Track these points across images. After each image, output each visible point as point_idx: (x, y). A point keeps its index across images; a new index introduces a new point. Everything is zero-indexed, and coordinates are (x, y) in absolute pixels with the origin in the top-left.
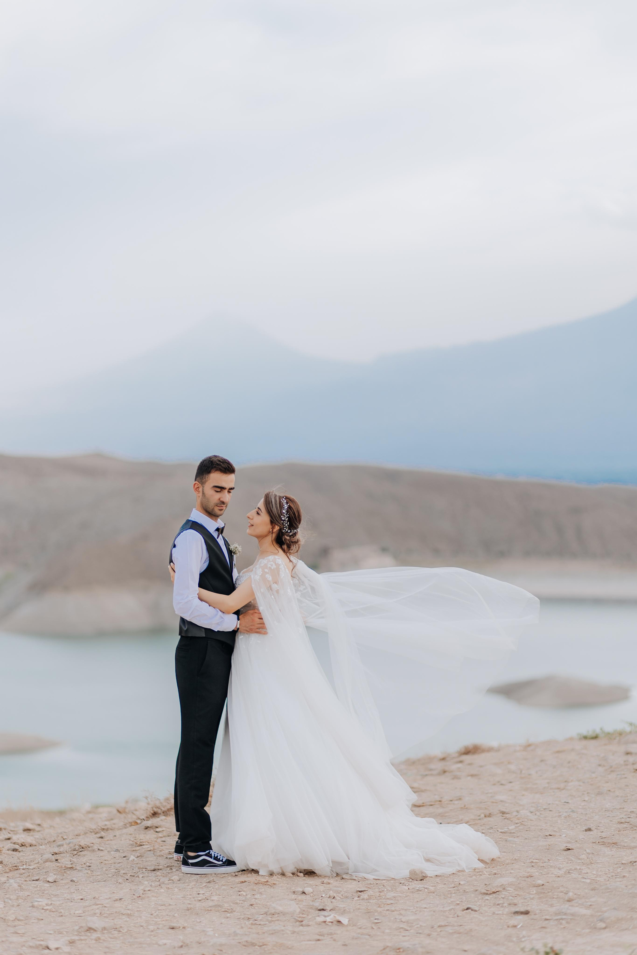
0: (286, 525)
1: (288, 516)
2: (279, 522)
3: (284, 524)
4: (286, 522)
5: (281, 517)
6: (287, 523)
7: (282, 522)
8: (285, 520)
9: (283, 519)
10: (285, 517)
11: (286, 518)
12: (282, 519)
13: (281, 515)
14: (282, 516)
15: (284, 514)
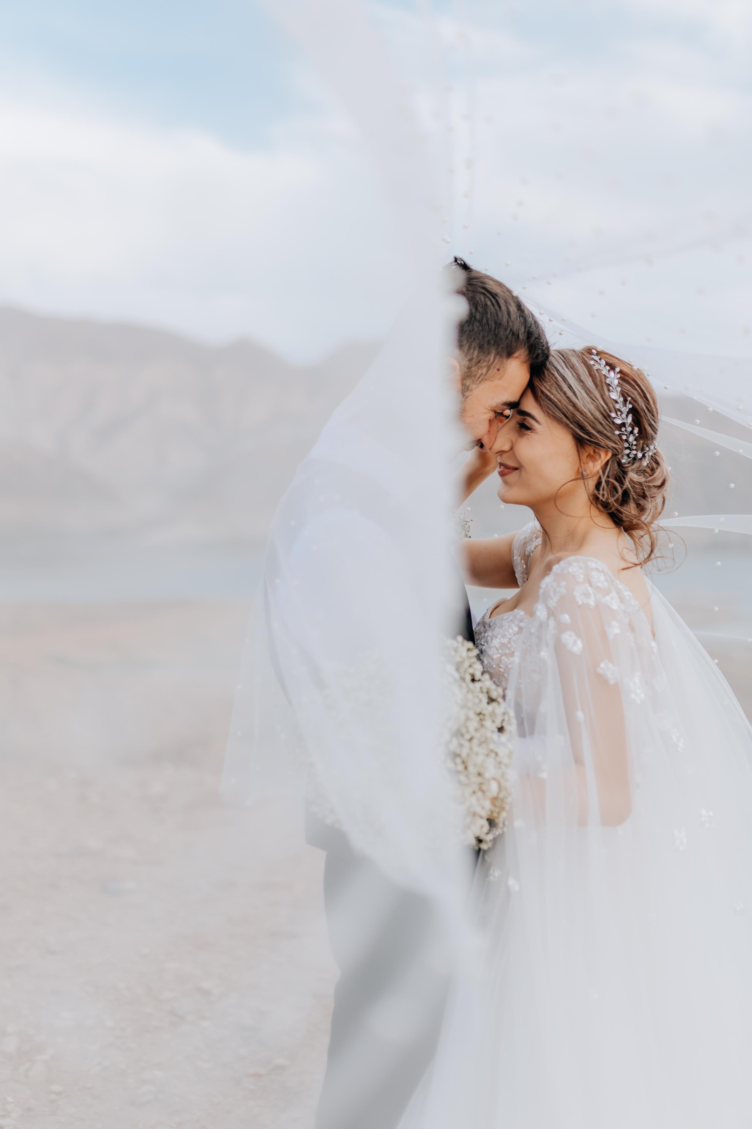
0: (631, 439)
1: (630, 409)
2: (609, 434)
3: (624, 437)
4: (629, 429)
5: (610, 416)
6: (632, 432)
7: (617, 432)
8: (623, 425)
9: (618, 422)
10: (622, 413)
11: (627, 416)
12: (613, 423)
13: (611, 412)
14: (613, 415)
15: (617, 406)
